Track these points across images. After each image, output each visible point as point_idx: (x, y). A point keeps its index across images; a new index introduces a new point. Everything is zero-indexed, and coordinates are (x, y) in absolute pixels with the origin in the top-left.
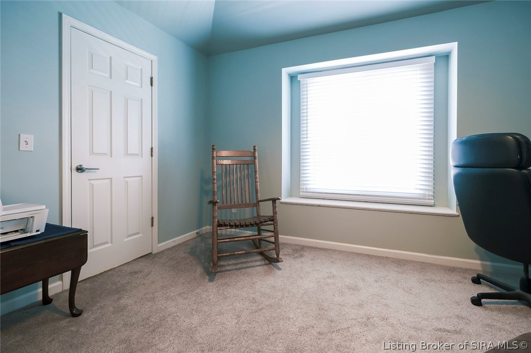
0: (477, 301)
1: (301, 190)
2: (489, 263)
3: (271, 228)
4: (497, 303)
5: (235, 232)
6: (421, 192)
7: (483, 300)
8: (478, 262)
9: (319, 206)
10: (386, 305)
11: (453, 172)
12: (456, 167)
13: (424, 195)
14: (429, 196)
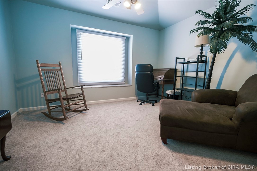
0: (141, 104)
1: (79, 83)
2: (137, 97)
3: (82, 98)
4: (143, 104)
5: (44, 107)
6: (121, 80)
7: (142, 104)
8: (136, 97)
9: (91, 88)
10: (126, 111)
11: (136, 73)
12: (136, 72)
13: (122, 81)
14: (123, 81)
